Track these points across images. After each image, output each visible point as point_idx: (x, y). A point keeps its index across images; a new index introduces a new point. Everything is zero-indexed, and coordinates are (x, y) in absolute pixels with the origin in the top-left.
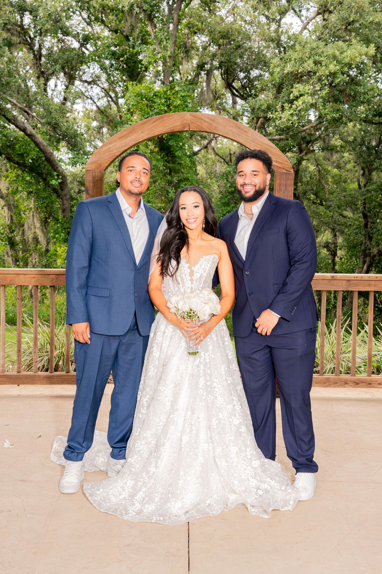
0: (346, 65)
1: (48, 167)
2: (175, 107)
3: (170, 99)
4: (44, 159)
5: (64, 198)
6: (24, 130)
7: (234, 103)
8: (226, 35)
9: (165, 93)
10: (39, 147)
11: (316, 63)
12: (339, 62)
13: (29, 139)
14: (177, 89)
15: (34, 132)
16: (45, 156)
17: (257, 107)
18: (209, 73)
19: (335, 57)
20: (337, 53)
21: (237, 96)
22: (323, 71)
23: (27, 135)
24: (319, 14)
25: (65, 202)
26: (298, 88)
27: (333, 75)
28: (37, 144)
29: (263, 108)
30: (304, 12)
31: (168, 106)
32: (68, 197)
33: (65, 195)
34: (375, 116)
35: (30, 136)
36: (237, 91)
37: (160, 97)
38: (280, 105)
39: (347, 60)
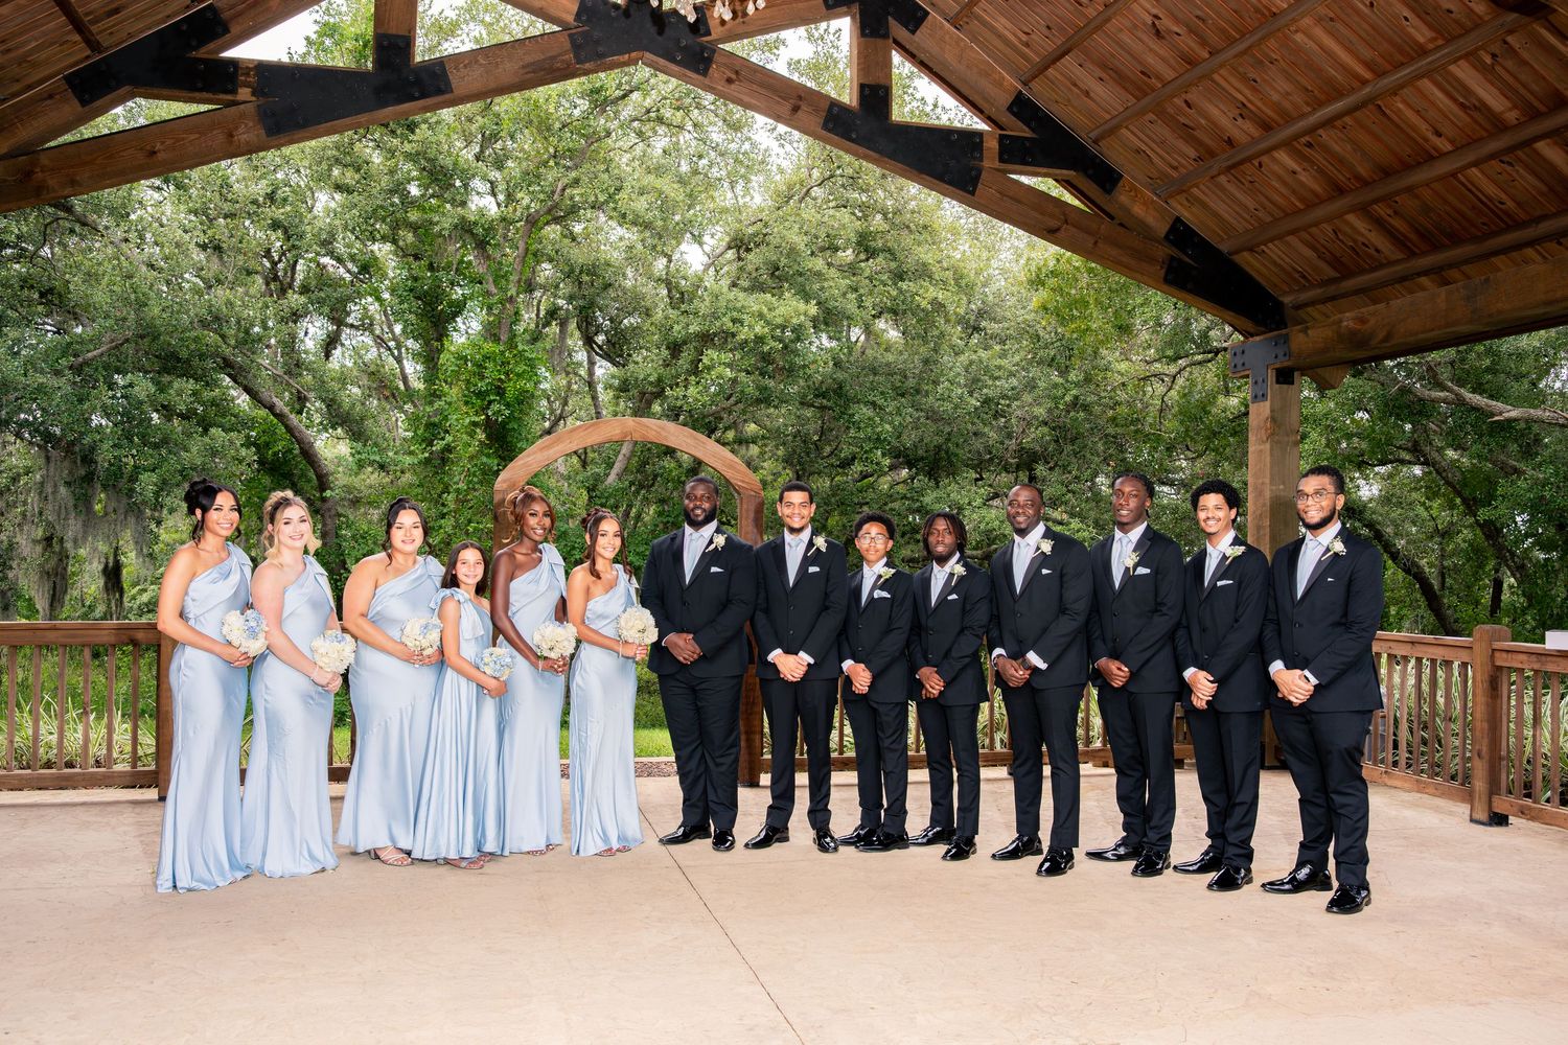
0: (777, 327)
1: (303, 464)
2: (519, 375)
3: (509, 363)
4: (297, 452)
5: (327, 515)
6: (271, 408)
7: (592, 363)
8: (592, 270)
9: (502, 353)
10: (293, 435)
11: (734, 321)
12: (768, 323)
13: (276, 421)
14: (520, 347)
15: (286, 410)
16: (301, 448)
17: (642, 377)
18: (563, 324)
19: (761, 316)
20: (765, 310)
21: (600, 356)
22: (744, 334)
23: (275, 415)
24: (729, 248)
25: (329, 521)
26: (711, 355)
27: (760, 340)
28: (290, 430)
29: (652, 379)
30: (707, 238)
31: (507, 374)
32: (333, 512)
33: (329, 510)
34: (816, 396)
35: (280, 417)
36: (600, 347)
37: (495, 360)
38: (683, 378)
39: (779, 321)
